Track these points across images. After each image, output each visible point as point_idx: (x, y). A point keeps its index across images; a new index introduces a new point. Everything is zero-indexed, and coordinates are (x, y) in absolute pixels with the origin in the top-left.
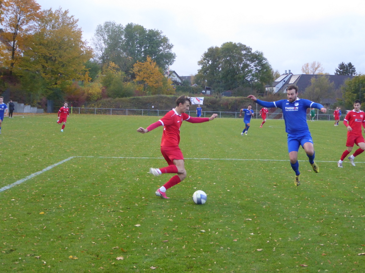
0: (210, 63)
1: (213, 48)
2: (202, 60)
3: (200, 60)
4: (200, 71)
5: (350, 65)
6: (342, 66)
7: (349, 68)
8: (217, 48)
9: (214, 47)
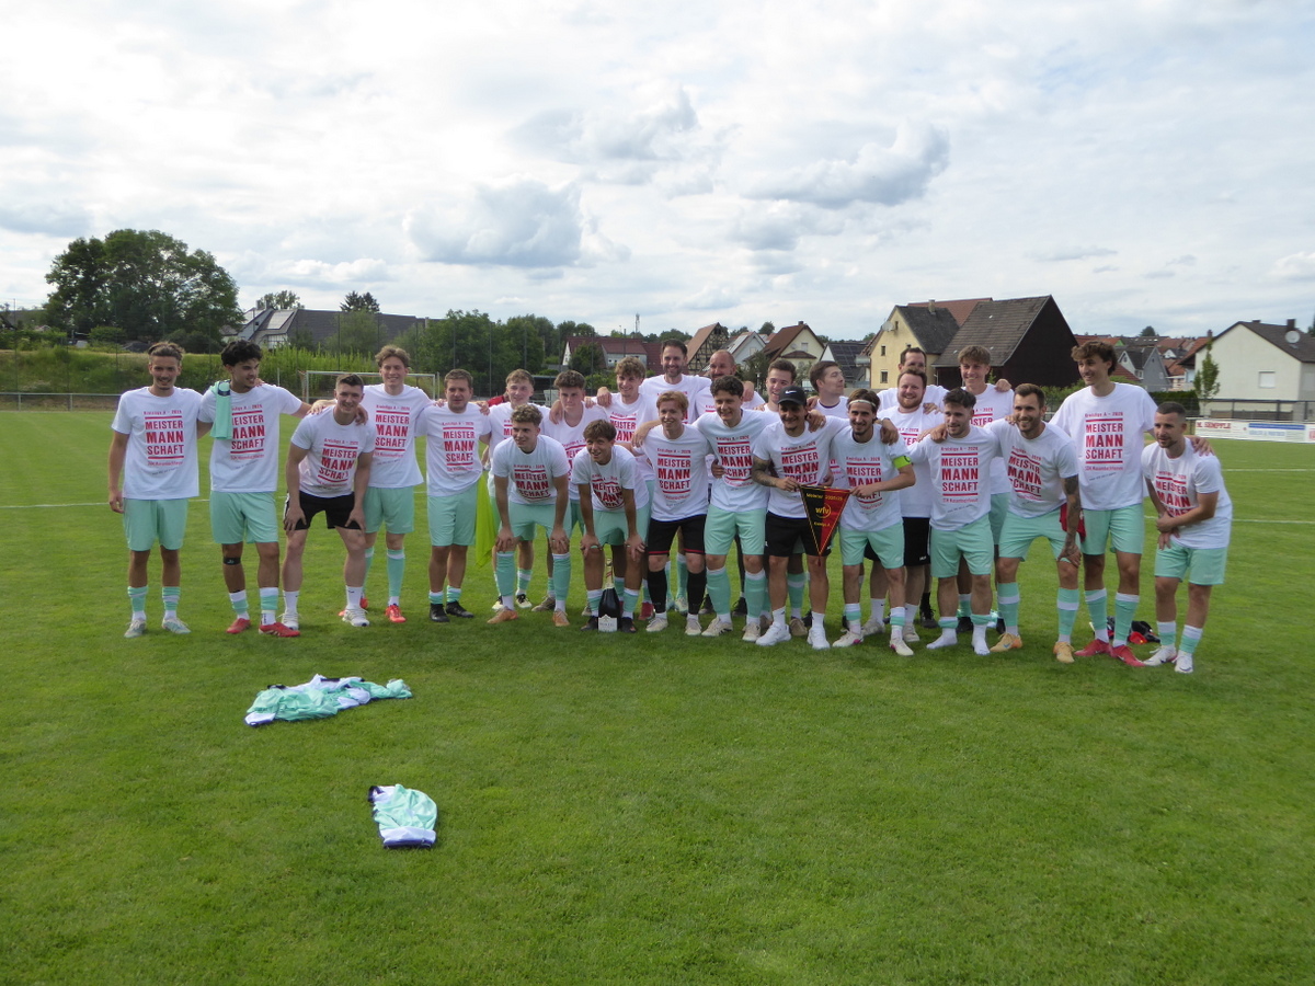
1: (83, 242)
2: (55, 272)
7: (366, 303)
9: (88, 241)
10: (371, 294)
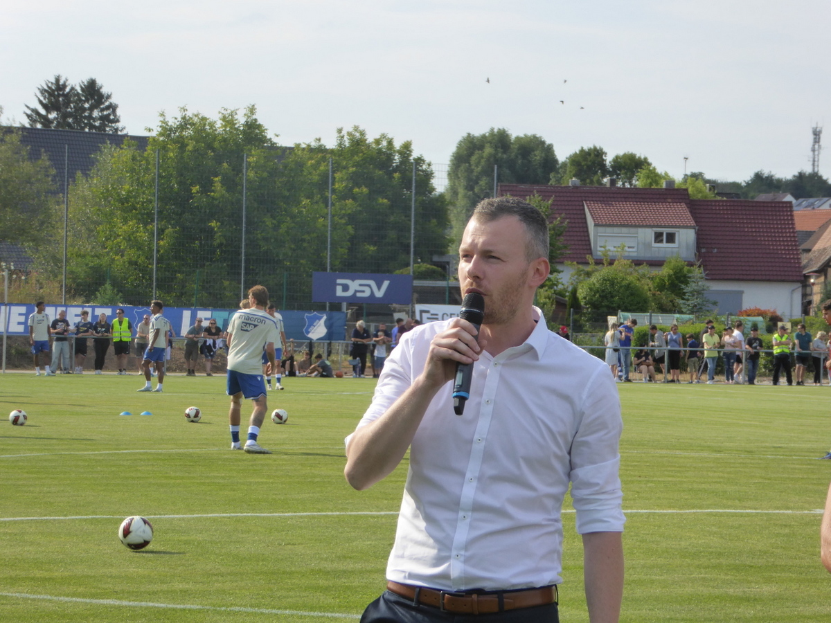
7: (87, 105)
10: (99, 82)
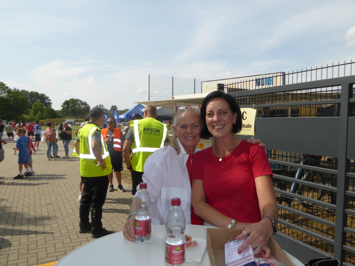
0: (66, 106)
3: (62, 105)
4: (62, 109)
5: (115, 106)
6: (113, 106)
8: (68, 100)
